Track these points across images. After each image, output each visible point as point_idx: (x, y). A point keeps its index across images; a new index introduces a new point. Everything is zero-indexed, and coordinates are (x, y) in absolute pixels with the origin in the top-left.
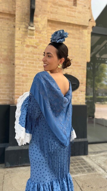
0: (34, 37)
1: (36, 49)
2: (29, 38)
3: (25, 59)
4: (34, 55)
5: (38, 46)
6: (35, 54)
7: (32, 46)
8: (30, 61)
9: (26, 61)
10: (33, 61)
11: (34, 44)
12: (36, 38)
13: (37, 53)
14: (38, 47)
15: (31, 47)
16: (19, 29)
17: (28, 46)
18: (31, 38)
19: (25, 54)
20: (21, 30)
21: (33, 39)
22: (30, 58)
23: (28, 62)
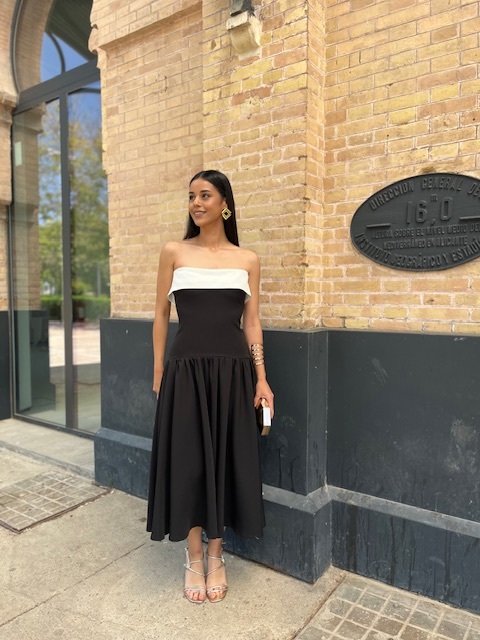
0: (259, 51)
1: (266, 99)
2: (243, 64)
3: (231, 154)
4: (260, 128)
5: (272, 83)
6: (262, 123)
7: (254, 93)
8: (246, 155)
9: (234, 159)
10: (255, 153)
11: (258, 84)
12: (264, 53)
13: (271, 112)
14: (272, 91)
15: (251, 99)
16: (214, 45)
17: (239, 99)
18: (250, 60)
19: (233, 133)
20: (218, 46)
21: (255, 63)
22: (248, 143)
23: (240, 163)
